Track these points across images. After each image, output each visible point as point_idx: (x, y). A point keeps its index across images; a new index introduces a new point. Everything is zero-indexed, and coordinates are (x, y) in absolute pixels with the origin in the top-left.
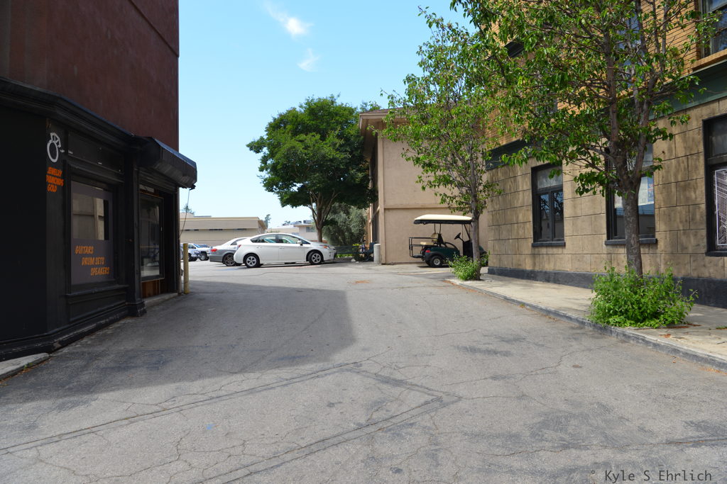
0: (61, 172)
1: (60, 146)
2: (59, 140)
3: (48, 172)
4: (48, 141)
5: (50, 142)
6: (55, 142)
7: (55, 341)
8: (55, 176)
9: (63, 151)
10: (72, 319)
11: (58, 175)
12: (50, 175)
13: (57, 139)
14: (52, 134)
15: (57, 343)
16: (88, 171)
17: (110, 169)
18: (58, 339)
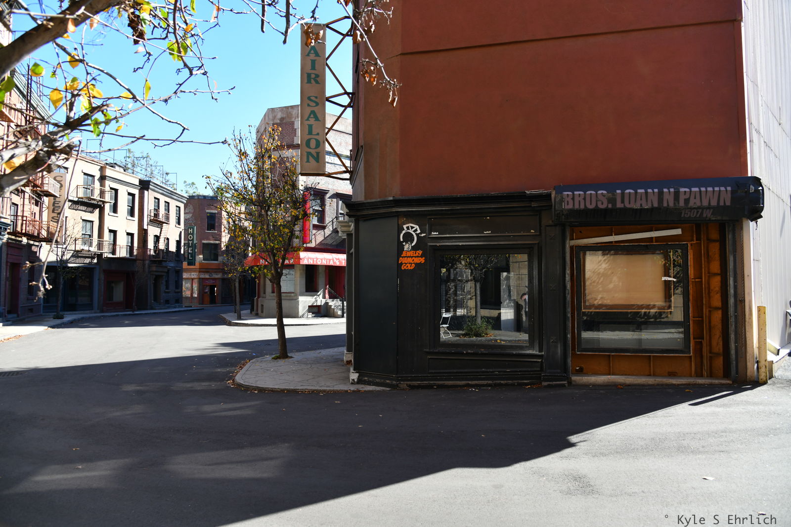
0: (420, 252)
1: (419, 231)
2: (417, 227)
3: (402, 256)
4: (402, 232)
5: (404, 232)
6: (411, 231)
7: (402, 383)
8: (412, 257)
9: (423, 235)
10: (430, 371)
11: (417, 254)
12: (405, 257)
13: (412, 228)
14: (405, 227)
15: (404, 385)
16: (460, 244)
17: (507, 234)
18: (406, 383)
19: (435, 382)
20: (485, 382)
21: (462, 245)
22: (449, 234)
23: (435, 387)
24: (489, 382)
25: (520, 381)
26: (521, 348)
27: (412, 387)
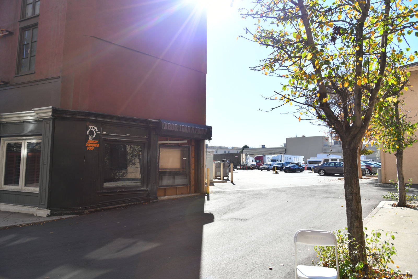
0: (97, 141)
1: (97, 131)
2: (96, 128)
3: (88, 142)
4: (88, 130)
5: (89, 130)
6: (93, 130)
7: (86, 210)
8: (93, 143)
9: (99, 133)
10: (100, 202)
11: (95, 142)
13: (94, 128)
14: (90, 127)
15: (87, 211)
16: (117, 139)
17: (136, 136)
18: (88, 210)
19: (103, 208)
20: (126, 204)
21: (118, 140)
22: (111, 134)
23: (103, 210)
24: (128, 204)
25: (139, 202)
26: (138, 187)
27: (91, 212)
